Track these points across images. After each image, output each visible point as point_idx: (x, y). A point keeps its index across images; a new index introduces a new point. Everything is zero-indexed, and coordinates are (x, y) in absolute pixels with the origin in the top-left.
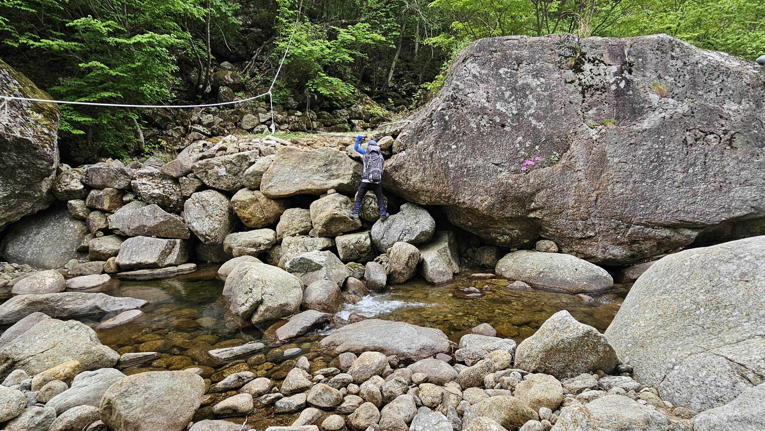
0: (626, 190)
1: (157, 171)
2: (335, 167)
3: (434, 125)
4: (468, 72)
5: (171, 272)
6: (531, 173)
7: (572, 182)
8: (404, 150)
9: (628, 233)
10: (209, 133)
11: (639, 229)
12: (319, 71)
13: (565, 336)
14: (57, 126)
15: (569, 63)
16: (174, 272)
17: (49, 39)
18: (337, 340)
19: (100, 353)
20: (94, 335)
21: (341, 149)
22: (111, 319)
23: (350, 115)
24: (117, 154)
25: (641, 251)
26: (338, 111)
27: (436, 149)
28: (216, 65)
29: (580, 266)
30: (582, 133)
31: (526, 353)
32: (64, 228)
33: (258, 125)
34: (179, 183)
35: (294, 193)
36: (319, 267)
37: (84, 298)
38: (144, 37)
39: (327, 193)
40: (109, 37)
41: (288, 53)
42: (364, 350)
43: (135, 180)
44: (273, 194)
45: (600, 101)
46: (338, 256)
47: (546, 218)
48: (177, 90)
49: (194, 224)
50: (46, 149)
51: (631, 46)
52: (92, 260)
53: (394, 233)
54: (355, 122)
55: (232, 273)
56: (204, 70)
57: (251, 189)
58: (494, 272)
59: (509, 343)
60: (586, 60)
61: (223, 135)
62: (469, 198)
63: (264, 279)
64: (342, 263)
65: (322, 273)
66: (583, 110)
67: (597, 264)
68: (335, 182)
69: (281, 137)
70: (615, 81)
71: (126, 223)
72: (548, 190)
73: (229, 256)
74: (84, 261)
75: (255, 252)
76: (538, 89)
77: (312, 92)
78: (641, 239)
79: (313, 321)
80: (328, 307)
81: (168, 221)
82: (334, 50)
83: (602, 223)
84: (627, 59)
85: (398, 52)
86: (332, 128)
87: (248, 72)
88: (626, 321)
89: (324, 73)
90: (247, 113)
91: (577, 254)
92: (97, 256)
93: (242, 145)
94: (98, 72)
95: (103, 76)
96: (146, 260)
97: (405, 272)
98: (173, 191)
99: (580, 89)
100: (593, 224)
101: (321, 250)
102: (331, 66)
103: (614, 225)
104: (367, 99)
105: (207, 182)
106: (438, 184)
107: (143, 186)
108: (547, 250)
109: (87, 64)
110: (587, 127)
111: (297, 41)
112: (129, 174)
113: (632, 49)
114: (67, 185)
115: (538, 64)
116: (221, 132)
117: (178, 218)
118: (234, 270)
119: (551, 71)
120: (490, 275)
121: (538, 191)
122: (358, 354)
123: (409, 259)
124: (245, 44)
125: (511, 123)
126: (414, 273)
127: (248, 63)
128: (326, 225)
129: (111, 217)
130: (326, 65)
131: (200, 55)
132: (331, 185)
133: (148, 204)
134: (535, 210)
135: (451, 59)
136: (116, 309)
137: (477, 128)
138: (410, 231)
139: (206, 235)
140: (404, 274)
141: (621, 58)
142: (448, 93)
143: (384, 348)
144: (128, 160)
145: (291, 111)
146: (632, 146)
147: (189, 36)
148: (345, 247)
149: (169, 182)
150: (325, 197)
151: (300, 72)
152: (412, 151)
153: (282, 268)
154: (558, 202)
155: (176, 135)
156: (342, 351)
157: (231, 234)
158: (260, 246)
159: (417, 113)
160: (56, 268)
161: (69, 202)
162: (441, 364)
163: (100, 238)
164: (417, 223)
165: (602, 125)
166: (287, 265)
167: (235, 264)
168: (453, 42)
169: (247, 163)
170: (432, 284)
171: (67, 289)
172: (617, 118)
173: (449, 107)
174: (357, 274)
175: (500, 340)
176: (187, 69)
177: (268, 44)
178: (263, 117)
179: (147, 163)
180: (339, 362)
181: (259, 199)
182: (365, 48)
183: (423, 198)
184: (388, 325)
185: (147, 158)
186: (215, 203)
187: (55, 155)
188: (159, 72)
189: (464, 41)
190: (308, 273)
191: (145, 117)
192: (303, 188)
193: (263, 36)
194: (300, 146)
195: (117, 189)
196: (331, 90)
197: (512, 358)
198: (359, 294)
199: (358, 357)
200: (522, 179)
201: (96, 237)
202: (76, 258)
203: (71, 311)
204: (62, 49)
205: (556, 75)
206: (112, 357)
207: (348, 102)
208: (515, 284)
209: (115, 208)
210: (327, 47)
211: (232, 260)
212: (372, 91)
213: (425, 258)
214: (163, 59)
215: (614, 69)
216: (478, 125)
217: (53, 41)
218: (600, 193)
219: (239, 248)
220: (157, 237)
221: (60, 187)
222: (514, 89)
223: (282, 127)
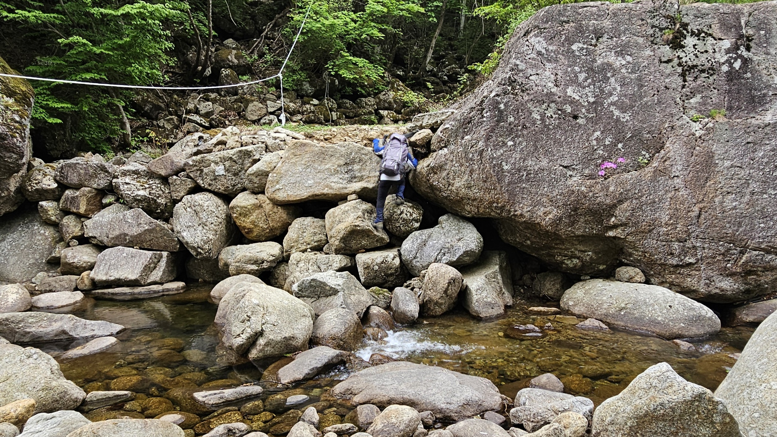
0: (741, 203)
1: (143, 168)
2: (359, 167)
3: (485, 115)
4: (531, 48)
5: (155, 292)
6: (611, 178)
7: (667, 191)
8: (446, 147)
9: (742, 261)
10: (207, 124)
11: (757, 256)
12: (341, 50)
13: (665, 399)
14: (31, 112)
15: (665, 37)
16: (159, 292)
17: (25, 10)
18: (355, 387)
19: (61, 389)
20: (56, 367)
21: (366, 145)
22: (80, 347)
23: (378, 104)
24: (99, 147)
25: (759, 285)
26: (364, 99)
27: (487, 146)
28: (217, 43)
29: (676, 302)
30: (681, 127)
31: (609, 419)
32: (33, 234)
33: (266, 115)
34: (169, 183)
35: (307, 198)
36: (335, 292)
37: (50, 320)
38: (134, 7)
39: (347, 199)
40: (93, 7)
41: (303, 28)
42: (390, 402)
43: (117, 178)
44: (280, 199)
45: (706, 86)
46: (359, 280)
47: (630, 238)
48: (172, 72)
49: (184, 234)
50: (15, 140)
51: (750, 14)
52: (63, 274)
53: (431, 251)
54: (384, 113)
55: (227, 295)
56: (204, 49)
57: (254, 193)
58: (558, 306)
59: (585, 404)
60: (688, 32)
61: (224, 127)
62: (528, 209)
63: (265, 305)
64: (363, 288)
65: (338, 299)
66: (684, 98)
67: (698, 301)
68: (357, 186)
69: (293, 129)
70: (727, 60)
71: (105, 230)
72: (634, 201)
73: (225, 274)
74: (54, 275)
75: (257, 270)
76: (623, 71)
77: (332, 75)
78: (759, 269)
79: (325, 360)
80: (345, 342)
81: (153, 229)
82: (360, 25)
83: (706, 246)
84: (744, 31)
85: (440, 27)
86: (356, 120)
87: (256, 52)
88: (749, 380)
89: (347, 52)
90: (252, 101)
91: (671, 286)
92: (70, 269)
93: (246, 138)
94: (80, 49)
95: (86, 54)
96: (125, 275)
97: (443, 301)
98: (161, 192)
99: (680, 70)
100: (694, 247)
101: (338, 271)
102: (356, 45)
103: (722, 249)
104: (399, 85)
105: (201, 182)
106: (488, 190)
107: (126, 186)
108: (630, 280)
109: (67, 39)
110: (688, 120)
111: (316, 13)
112: (110, 171)
113: (751, 18)
114: (39, 183)
115: (624, 38)
116: (222, 123)
117: (165, 226)
118: (229, 292)
119: (640, 47)
120: (553, 309)
121: (621, 202)
122: (382, 406)
123: (448, 286)
124: (253, 17)
125: (586, 114)
126: (454, 303)
127: (256, 41)
128: (344, 239)
129: (88, 222)
130: (349, 43)
131: (200, 30)
132: (352, 190)
133: (131, 208)
134: (615, 227)
135: (507, 33)
136: (87, 335)
137: (541, 120)
138: (450, 249)
139: (198, 247)
140: (441, 304)
141: (736, 30)
142: (504, 75)
143: (416, 401)
144: (111, 154)
145: (306, 99)
146: (749, 145)
147: (187, 6)
148: (367, 268)
149: (157, 182)
150: (345, 204)
151: (318, 51)
152: (456, 148)
153: (288, 291)
154: (646, 216)
155: (168, 126)
156: (361, 402)
157: (228, 248)
158: (263, 262)
159: (464, 100)
160: (21, 282)
161: (40, 203)
162: (492, 427)
163: (74, 248)
164: (459, 240)
165: (708, 117)
166: (295, 288)
167: (231, 284)
168: (511, 13)
169: (250, 160)
170: (478, 319)
171: (32, 308)
172: (730, 108)
173: (505, 93)
174: (382, 303)
175: (570, 399)
176: (184, 49)
177: (280, 18)
178: (272, 106)
179: (132, 158)
180: (356, 416)
181: (263, 205)
182: (399, 22)
183: (468, 208)
184: (421, 370)
185: (133, 153)
186: (210, 208)
187: (27, 147)
188: (151, 50)
189: (525, 11)
190: (321, 299)
191: (133, 104)
192: (317, 192)
193: (276, 8)
194: (315, 141)
195: (96, 189)
196: (356, 73)
197: (589, 424)
198: (383, 327)
199: (381, 410)
200: (599, 187)
201: (69, 246)
202: (45, 271)
203: (33, 335)
204: (40, 22)
205: (648, 52)
206: (75, 396)
207: (375, 89)
208: (587, 322)
209: (93, 213)
210: (353, 20)
211: (228, 280)
212: (406, 75)
213: (469, 285)
214: (155, 34)
215: (727, 44)
216: (543, 116)
217: (29, 12)
218: (704, 207)
219: (237, 264)
220: (141, 249)
221: (30, 185)
222: (591, 71)
223: (294, 119)
